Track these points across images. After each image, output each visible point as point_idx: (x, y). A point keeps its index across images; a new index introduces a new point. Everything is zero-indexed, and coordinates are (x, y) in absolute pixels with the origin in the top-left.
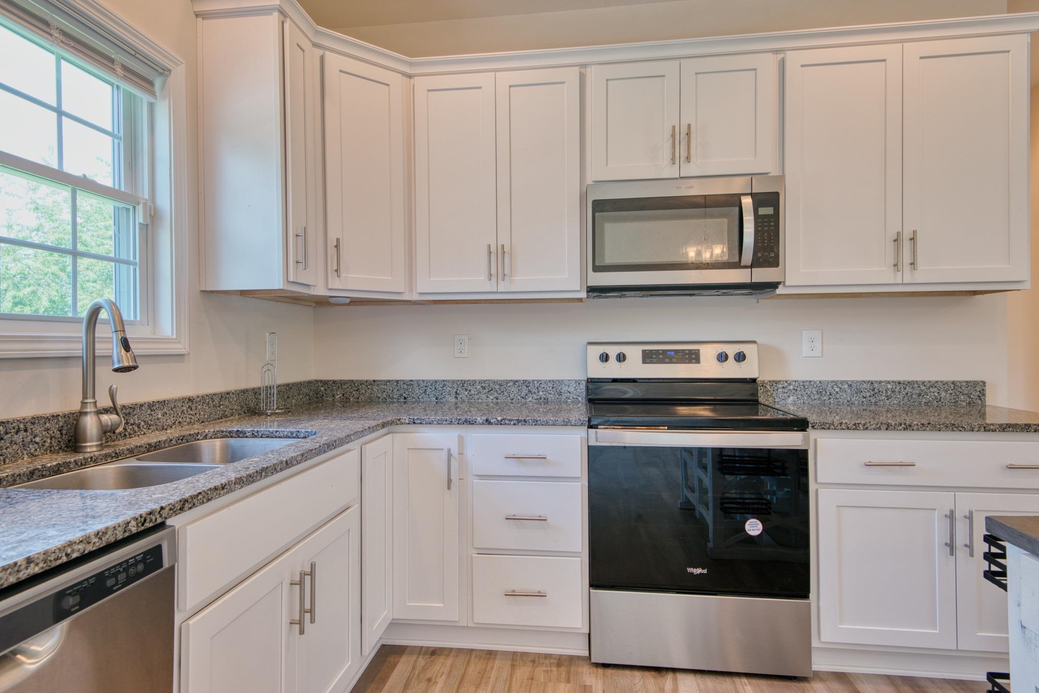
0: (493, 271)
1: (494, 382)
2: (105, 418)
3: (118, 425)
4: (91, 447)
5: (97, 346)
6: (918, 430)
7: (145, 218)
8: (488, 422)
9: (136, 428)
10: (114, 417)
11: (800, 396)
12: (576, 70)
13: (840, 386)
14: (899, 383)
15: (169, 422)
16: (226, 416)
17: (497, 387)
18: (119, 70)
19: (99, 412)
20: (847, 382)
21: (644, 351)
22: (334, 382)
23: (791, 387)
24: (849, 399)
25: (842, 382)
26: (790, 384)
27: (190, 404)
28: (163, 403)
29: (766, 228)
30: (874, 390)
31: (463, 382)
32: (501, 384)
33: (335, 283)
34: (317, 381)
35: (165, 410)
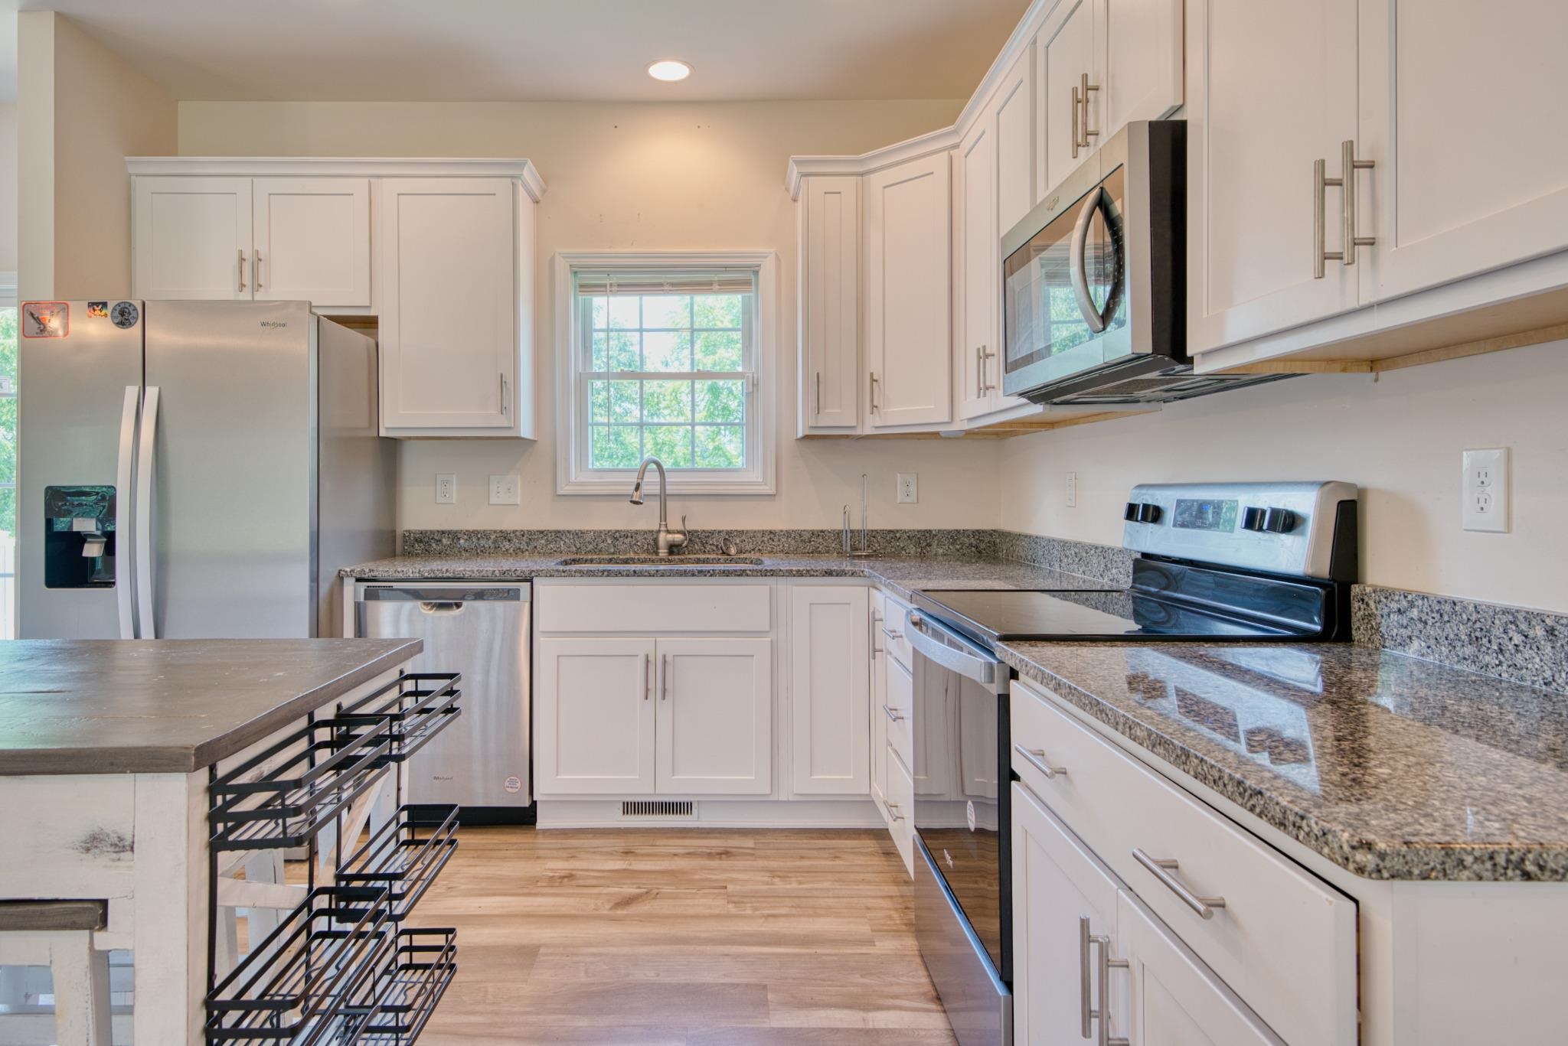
1: (1083, 547)
2: (670, 537)
3: (687, 542)
4: (662, 553)
5: (668, 487)
7: (749, 387)
9: (715, 548)
10: (681, 537)
12: (1028, 52)
15: (747, 548)
16: (819, 552)
17: (1085, 554)
21: (1175, 500)
23: (1415, 613)
26: (1412, 604)
27: (772, 536)
28: (743, 532)
32: (1087, 550)
33: (877, 421)
35: (743, 538)
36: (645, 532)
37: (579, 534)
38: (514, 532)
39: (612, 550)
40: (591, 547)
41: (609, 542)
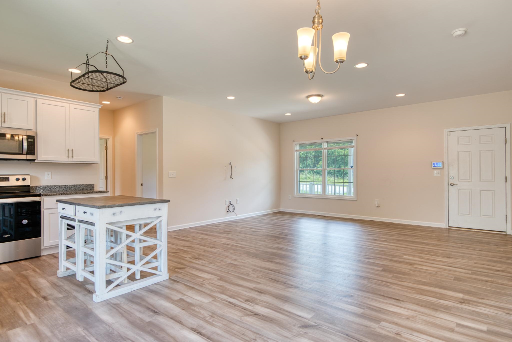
6: (69, 194)
11: (44, 190)
14: (73, 185)
20: (58, 186)
23: (41, 188)
24: (59, 190)
25: (57, 186)
26: (41, 187)
29: (31, 145)
30: (66, 187)
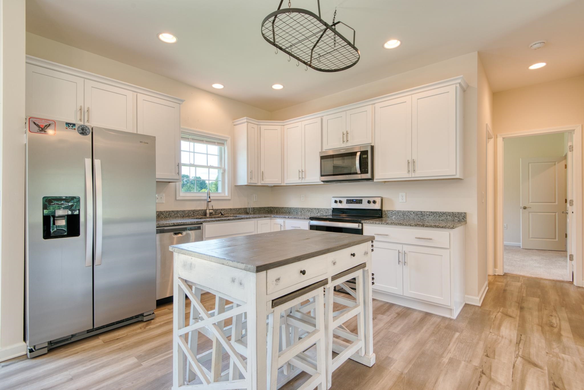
0: (301, 177)
1: (310, 209)
2: (210, 211)
3: (213, 212)
4: (208, 215)
7: (222, 171)
8: (289, 218)
10: (212, 211)
11: (397, 216)
12: (320, 118)
13: (410, 212)
14: (432, 212)
17: (311, 210)
18: (216, 144)
19: (209, 210)
20: (413, 211)
21: (347, 200)
22: (275, 207)
23: (394, 213)
24: (413, 217)
27: (231, 210)
28: (224, 209)
29: (365, 162)
30: (422, 214)
31: (303, 209)
32: (312, 209)
33: (263, 182)
34: (271, 207)
36: (201, 210)
37: (183, 211)
38: (164, 211)
39: (193, 216)
40: (187, 215)
41: (192, 213)
